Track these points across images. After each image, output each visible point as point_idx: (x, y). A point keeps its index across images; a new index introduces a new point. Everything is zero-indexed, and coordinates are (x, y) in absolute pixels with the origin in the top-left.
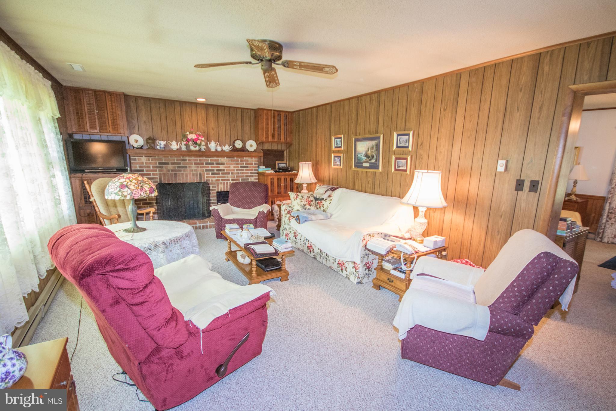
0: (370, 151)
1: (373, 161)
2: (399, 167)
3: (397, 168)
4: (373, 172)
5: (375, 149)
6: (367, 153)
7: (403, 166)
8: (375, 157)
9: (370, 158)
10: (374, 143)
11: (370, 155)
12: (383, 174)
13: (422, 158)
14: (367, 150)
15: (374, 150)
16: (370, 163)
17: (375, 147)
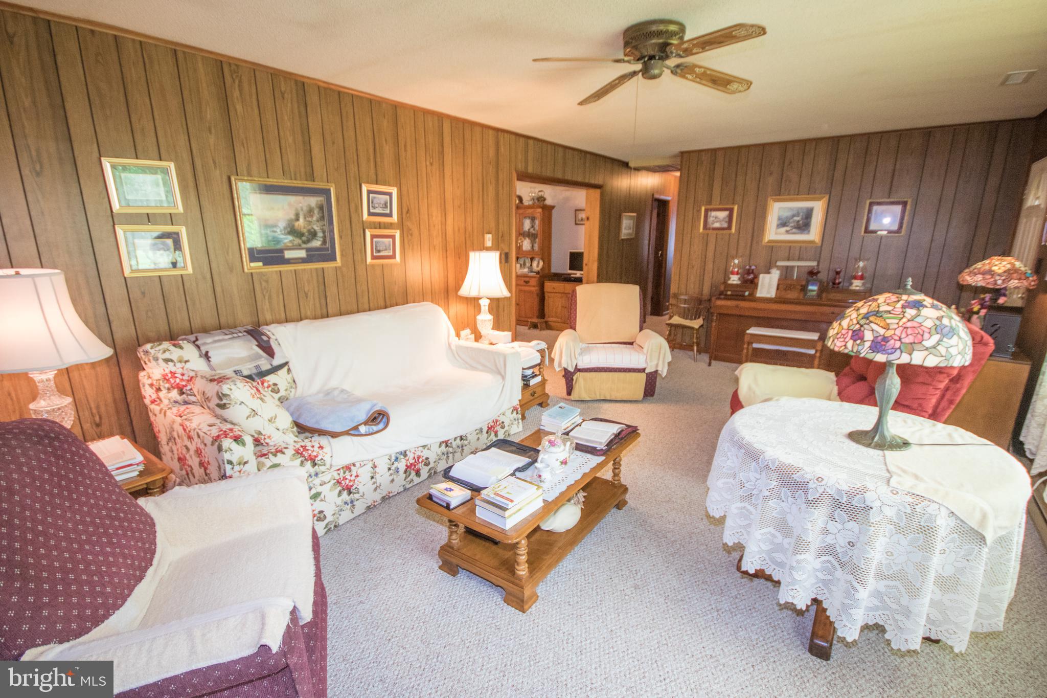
0: (301, 220)
1: (317, 243)
2: (379, 251)
3: (375, 254)
4: (316, 269)
5: (316, 216)
6: (293, 226)
7: (386, 250)
8: (320, 234)
9: (304, 238)
10: (313, 201)
11: (305, 231)
12: (344, 269)
13: (411, 235)
14: (293, 217)
15: (315, 218)
16: (308, 250)
17: (316, 211)
